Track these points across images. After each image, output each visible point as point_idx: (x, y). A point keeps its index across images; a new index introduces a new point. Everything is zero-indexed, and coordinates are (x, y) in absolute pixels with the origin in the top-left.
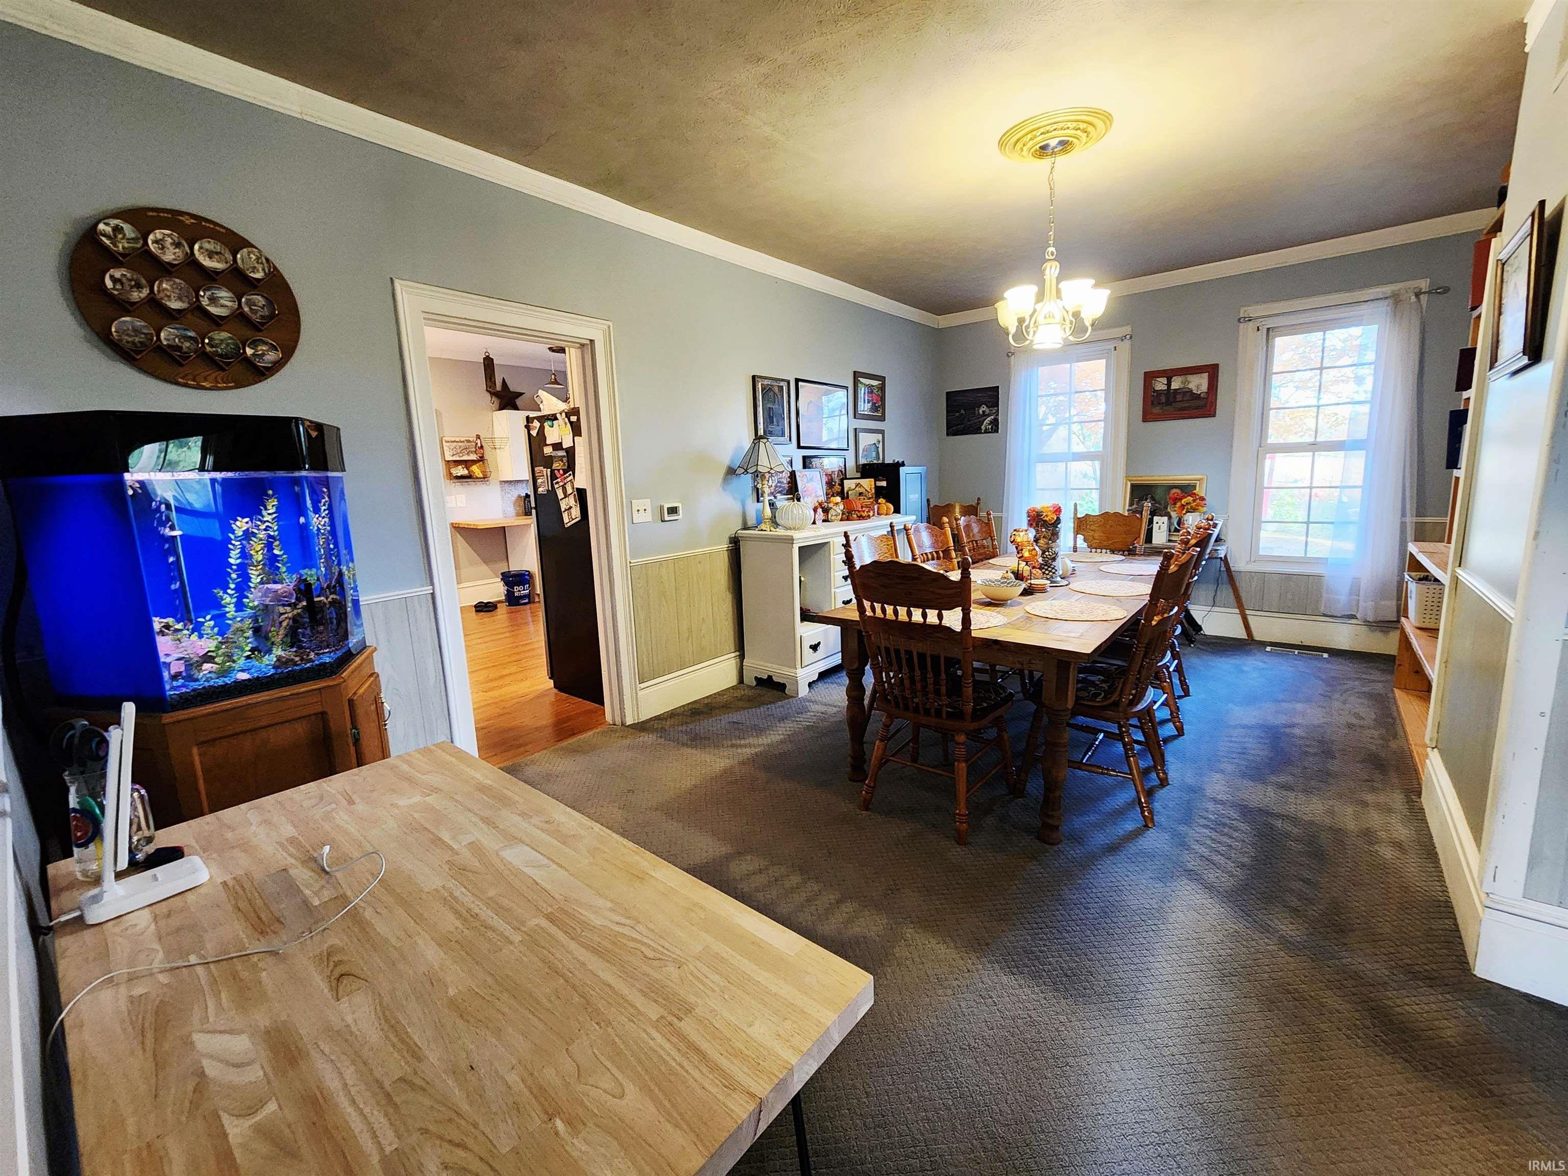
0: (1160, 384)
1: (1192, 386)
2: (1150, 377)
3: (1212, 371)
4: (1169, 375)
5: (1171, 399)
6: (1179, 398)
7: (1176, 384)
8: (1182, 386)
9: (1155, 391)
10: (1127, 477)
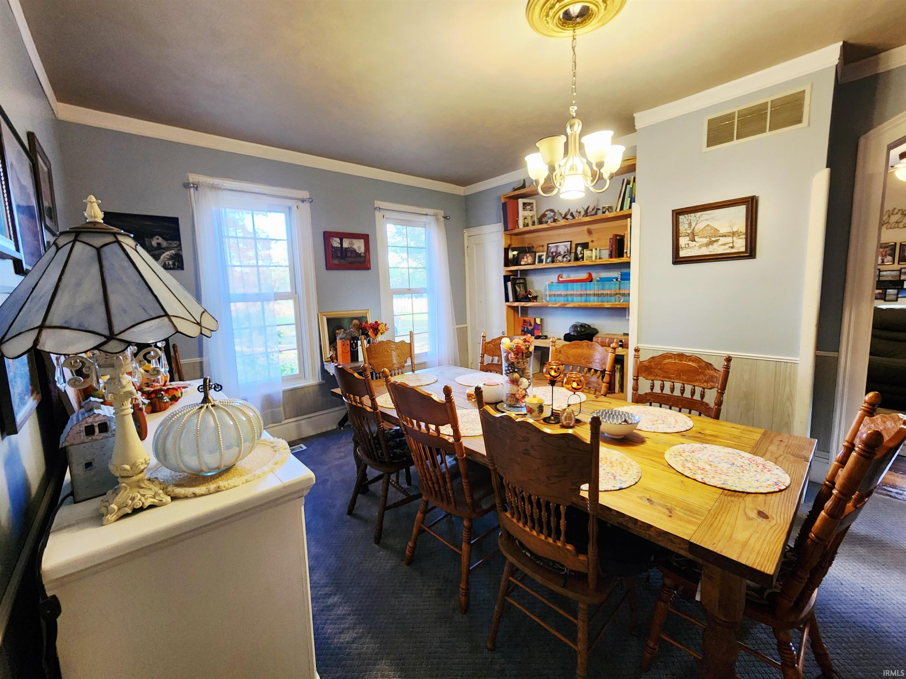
0: (336, 242)
1: (355, 247)
2: (328, 236)
3: (365, 238)
4: (342, 236)
5: (344, 255)
6: (349, 254)
7: (346, 244)
8: (349, 246)
9: (332, 247)
10: (321, 312)
